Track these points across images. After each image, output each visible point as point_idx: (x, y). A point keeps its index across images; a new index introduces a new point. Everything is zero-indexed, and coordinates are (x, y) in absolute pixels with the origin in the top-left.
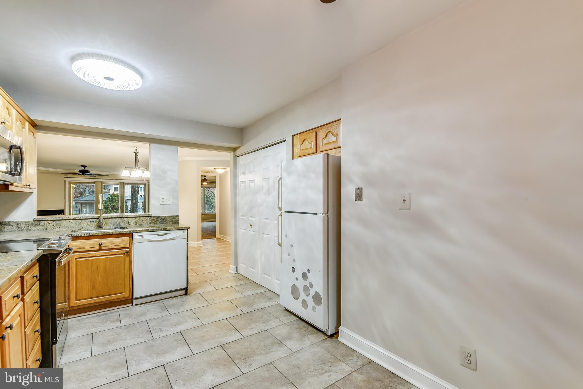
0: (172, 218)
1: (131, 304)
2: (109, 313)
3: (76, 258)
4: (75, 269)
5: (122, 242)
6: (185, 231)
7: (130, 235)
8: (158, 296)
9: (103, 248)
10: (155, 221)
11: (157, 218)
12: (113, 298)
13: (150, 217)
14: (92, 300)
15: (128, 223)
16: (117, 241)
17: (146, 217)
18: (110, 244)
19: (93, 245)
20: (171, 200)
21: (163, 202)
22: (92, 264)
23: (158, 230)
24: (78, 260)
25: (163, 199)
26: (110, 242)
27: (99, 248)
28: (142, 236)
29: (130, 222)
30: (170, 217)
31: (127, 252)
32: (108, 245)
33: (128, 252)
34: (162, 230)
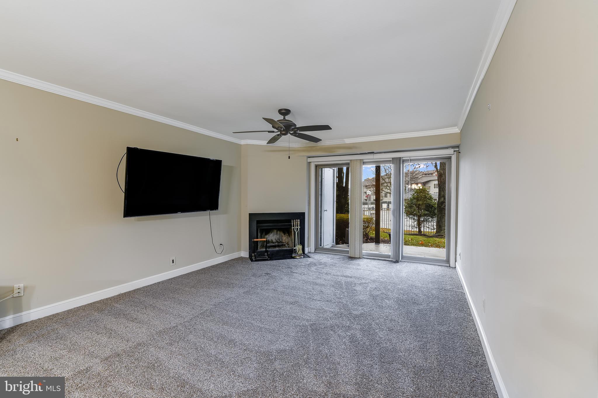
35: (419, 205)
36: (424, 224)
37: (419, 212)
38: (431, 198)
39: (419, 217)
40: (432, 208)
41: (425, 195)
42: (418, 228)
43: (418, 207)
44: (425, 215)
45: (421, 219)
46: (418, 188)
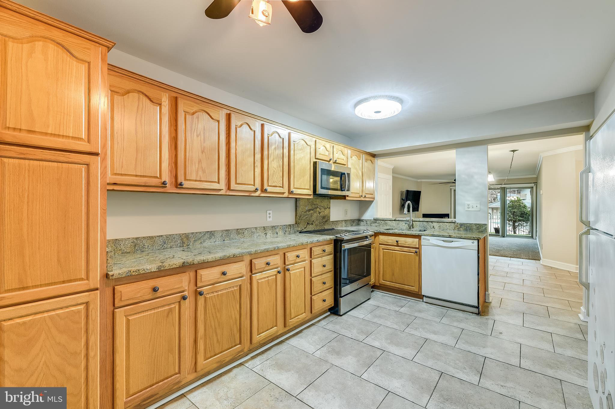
0: (478, 226)
1: (422, 300)
2: (403, 299)
3: (383, 249)
4: (382, 257)
5: (413, 242)
6: (475, 241)
7: (419, 237)
8: (447, 303)
9: (399, 245)
10: (459, 228)
11: (462, 225)
12: (406, 288)
13: (454, 223)
14: (393, 284)
15: (433, 227)
16: (410, 241)
17: (450, 223)
18: (404, 243)
19: (393, 241)
20: (479, 206)
21: (469, 208)
22: (393, 256)
23: (443, 236)
24: (384, 250)
25: (468, 205)
26: (404, 241)
27: (397, 244)
28: (429, 240)
29: (435, 226)
30: (476, 224)
31: (416, 252)
32: (402, 243)
33: (418, 252)
34: (448, 237)
35: (514, 212)
36: (519, 228)
37: (514, 218)
38: (525, 207)
39: (514, 222)
40: (526, 215)
41: (520, 204)
42: (513, 231)
43: (513, 214)
44: (520, 220)
45: (516, 224)
46: (514, 199)
